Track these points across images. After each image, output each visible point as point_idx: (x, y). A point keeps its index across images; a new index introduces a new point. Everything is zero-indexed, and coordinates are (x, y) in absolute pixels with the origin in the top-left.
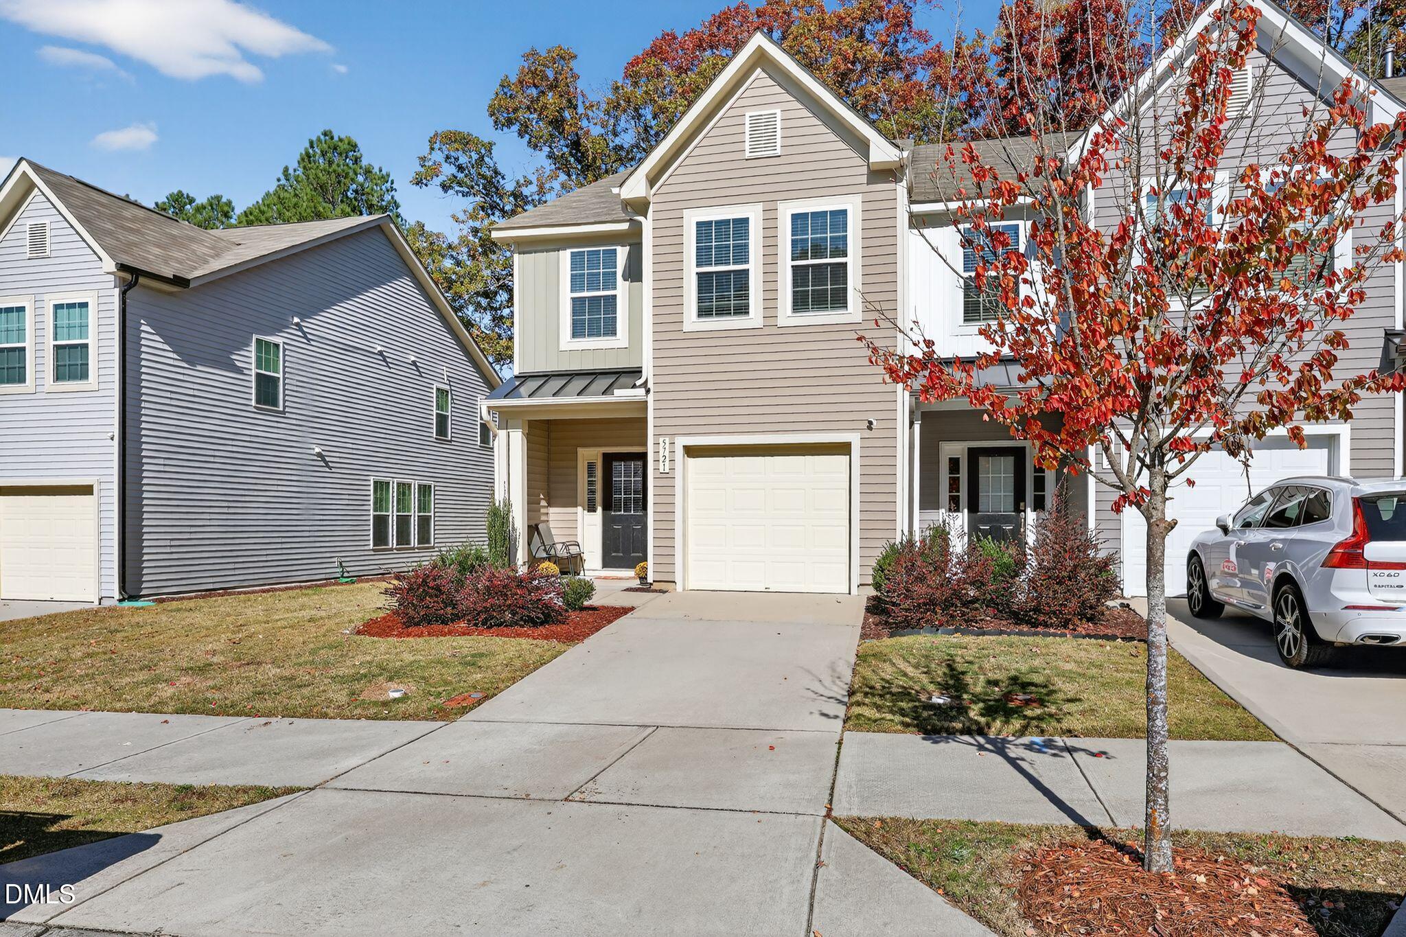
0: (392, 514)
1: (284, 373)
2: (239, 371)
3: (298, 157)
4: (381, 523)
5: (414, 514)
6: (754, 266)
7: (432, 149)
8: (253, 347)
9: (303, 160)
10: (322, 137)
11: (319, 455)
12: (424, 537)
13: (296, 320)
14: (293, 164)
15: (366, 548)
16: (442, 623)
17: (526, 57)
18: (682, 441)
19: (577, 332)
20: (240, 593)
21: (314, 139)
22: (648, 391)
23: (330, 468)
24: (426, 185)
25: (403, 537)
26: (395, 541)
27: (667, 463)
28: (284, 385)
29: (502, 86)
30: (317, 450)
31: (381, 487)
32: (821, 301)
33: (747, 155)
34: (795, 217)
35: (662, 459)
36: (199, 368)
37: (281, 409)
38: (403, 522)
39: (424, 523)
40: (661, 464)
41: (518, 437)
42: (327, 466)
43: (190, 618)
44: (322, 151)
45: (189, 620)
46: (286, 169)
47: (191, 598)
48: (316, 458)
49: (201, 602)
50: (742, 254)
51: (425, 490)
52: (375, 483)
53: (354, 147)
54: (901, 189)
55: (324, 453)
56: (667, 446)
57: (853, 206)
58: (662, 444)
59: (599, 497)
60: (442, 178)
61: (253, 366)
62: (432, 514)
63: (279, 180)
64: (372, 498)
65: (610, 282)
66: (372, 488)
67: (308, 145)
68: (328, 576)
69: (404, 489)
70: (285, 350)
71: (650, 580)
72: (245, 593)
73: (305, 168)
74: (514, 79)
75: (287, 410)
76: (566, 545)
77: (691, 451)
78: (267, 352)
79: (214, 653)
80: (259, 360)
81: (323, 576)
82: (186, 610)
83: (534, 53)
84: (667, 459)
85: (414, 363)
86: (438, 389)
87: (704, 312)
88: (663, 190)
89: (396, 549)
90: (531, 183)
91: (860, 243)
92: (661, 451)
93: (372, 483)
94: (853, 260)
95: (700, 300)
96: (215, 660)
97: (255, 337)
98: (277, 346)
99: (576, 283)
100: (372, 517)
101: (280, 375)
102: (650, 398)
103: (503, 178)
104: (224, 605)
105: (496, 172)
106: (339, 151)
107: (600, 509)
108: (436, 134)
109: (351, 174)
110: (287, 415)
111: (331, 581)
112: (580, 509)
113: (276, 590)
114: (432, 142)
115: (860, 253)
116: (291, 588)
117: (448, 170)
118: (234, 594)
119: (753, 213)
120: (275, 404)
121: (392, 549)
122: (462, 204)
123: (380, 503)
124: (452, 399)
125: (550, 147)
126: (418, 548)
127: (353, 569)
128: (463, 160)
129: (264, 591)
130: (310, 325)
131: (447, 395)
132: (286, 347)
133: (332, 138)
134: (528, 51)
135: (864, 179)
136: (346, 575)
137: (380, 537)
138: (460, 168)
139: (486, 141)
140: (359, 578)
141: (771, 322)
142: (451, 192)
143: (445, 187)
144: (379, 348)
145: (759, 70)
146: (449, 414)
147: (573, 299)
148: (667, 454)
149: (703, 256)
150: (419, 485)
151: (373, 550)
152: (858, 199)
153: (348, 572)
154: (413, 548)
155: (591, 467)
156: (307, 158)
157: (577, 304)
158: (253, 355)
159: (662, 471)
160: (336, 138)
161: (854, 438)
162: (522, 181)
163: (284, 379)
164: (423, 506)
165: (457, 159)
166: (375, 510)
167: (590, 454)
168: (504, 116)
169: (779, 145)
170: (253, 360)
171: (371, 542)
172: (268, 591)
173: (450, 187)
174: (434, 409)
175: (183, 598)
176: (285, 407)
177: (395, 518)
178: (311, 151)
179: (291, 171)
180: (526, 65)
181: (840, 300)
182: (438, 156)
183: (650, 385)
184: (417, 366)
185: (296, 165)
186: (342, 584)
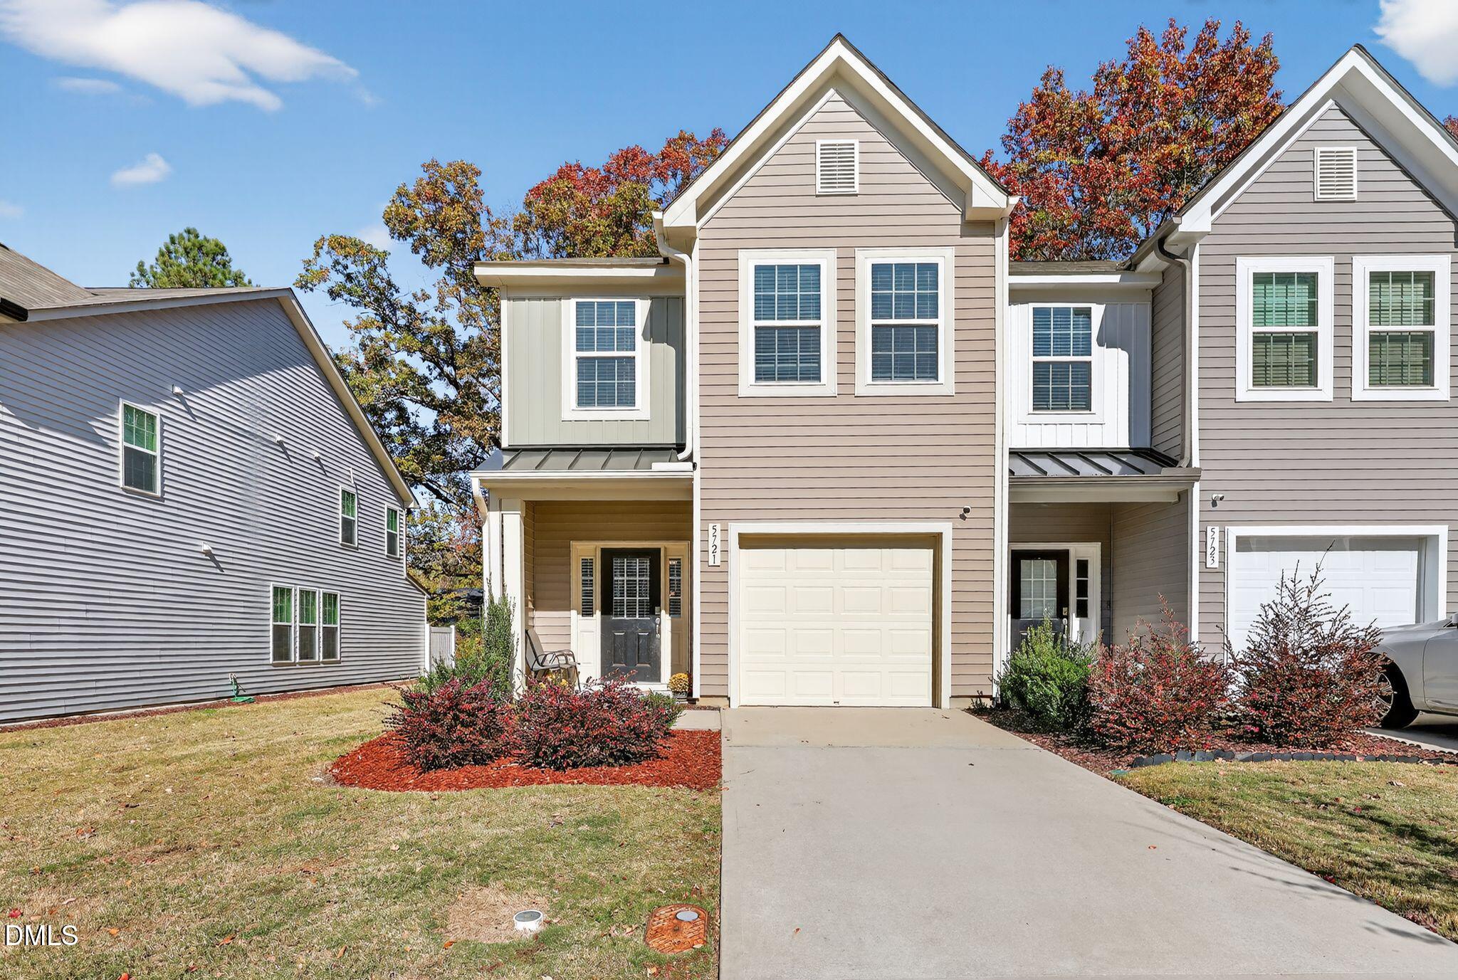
0: (295, 623)
1: (163, 451)
2: (98, 440)
3: (157, 254)
4: (281, 635)
5: (319, 625)
6: (827, 323)
7: (318, 254)
8: (120, 415)
9: (162, 254)
10: (185, 235)
11: (207, 553)
12: (329, 652)
13: (177, 390)
14: (150, 261)
15: (265, 662)
16: (476, 762)
17: (426, 167)
18: (736, 529)
19: (585, 398)
20: (105, 719)
21: (176, 235)
22: (694, 466)
23: (222, 569)
24: (312, 290)
25: (307, 652)
26: (298, 655)
27: (718, 554)
28: (163, 465)
29: (399, 194)
30: (206, 547)
31: (281, 593)
32: (905, 370)
33: (819, 190)
34: (876, 268)
35: (711, 549)
36: (42, 430)
37: (158, 494)
38: (307, 633)
39: (330, 634)
40: (711, 555)
41: (515, 522)
42: (218, 567)
43: (34, 758)
44: (185, 249)
45: (33, 762)
46: (141, 265)
47: (33, 727)
48: (204, 556)
49: (49, 733)
50: (813, 307)
51: (330, 599)
52: (275, 589)
53: (223, 251)
54: (1002, 244)
55: (214, 552)
56: (718, 533)
57: (945, 260)
58: (711, 531)
59: (597, 600)
60: (330, 284)
61: (120, 438)
62: (338, 626)
63: (133, 275)
64: (271, 606)
65: (627, 340)
66: (271, 594)
67: (168, 240)
68: (219, 695)
69: (307, 596)
70: (163, 423)
71: (696, 695)
72: (113, 718)
73: (164, 263)
74: (411, 189)
75: (166, 496)
76: (556, 655)
77: (748, 542)
78: (139, 424)
79: (93, 829)
80: (128, 429)
81: (214, 696)
82: (27, 745)
83: (435, 165)
84: (718, 550)
85: (318, 460)
86: (344, 491)
87: (761, 375)
88: (713, 223)
89: (299, 663)
90: (429, 297)
91: (953, 304)
92: (711, 539)
93: (271, 589)
94: (945, 321)
95: (758, 361)
96: (100, 844)
97: (122, 402)
98: (152, 418)
99: (584, 340)
100: (271, 628)
101: (158, 453)
102: (697, 475)
103: (397, 291)
104: (86, 736)
105: (389, 284)
106: (204, 250)
107: (598, 614)
108: (323, 239)
109: (220, 276)
110: (166, 503)
111: (222, 700)
112: (574, 613)
113: (157, 713)
114: (318, 247)
115: (953, 315)
116: (174, 711)
117: (336, 278)
118: (96, 719)
119: (827, 261)
120: (151, 487)
121: (294, 664)
122: (353, 314)
123: (279, 612)
124: (359, 504)
125: (451, 263)
126: (323, 663)
127: (250, 685)
128: (352, 269)
129: (136, 715)
130: (194, 400)
131: (353, 500)
132: (165, 420)
133: (197, 236)
134: (428, 161)
135: (958, 230)
136: (241, 693)
137: (281, 651)
138: (349, 277)
139: (380, 250)
140: (257, 697)
141: (846, 390)
142: (339, 300)
143: (334, 294)
144: (279, 438)
145: (832, 91)
146: (356, 519)
147: (579, 359)
148: (718, 543)
149: (764, 307)
150: (324, 594)
151: (273, 665)
152: (950, 252)
153: (244, 690)
154: (318, 663)
155: (587, 567)
156: (166, 254)
157: (585, 366)
158: (120, 423)
159: (711, 563)
160: (201, 238)
161: (945, 528)
162: (419, 295)
163: (163, 458)
164: (329, 616)
165: (346, 267)
166: (275, 620)
167: (586, 550)
168: (401, 226)
169: (857, 181)
170: (120, 431)
171: (271, 656)
172: (143, 715)
173: (339, 295)
174: (340, 512)
175: (21, 728)
176: (163, 492)
177: (298, 629)
178: (172, 248)
179: (147, 267)
180: (426, 176)
181: (929, 369)
182: (326, 260)
183: (696, 459)
184: (320, 463)
185: (153, 262)
186: (237, 704)
